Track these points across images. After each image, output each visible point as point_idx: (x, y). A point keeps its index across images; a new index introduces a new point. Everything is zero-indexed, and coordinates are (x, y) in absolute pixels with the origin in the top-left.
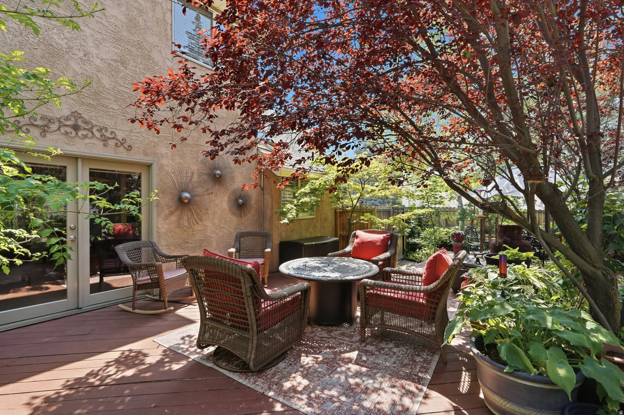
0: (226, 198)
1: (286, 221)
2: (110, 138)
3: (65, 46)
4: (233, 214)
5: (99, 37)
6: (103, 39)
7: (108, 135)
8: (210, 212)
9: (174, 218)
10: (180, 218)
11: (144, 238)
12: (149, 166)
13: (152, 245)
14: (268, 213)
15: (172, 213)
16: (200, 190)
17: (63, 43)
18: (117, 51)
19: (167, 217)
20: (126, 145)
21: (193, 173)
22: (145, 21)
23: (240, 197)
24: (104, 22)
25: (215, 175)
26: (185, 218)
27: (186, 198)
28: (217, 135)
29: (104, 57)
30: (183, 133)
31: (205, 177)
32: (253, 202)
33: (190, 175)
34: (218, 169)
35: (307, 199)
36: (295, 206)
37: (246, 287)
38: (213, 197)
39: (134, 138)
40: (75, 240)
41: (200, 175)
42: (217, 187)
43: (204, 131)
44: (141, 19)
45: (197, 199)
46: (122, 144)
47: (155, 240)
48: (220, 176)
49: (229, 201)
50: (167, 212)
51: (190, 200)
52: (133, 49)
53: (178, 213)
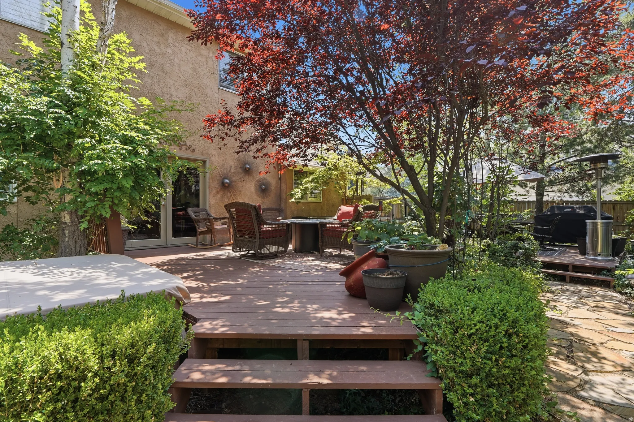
0: (253, 185)
1: (293, 200)
2: (183, 145)
3: (161, 93)
4: (258, 196)
5: (177, 84)
6: (180, 86)
7: (182, 143)
8: (242, 193)
9: (219, 196)
10: (223, 197)
11: (201, 206)
12: (205, 162)
13: (206, 211)
14: (284, 195)
15: (218, 193)
16: (235, 178)
17: (159, 91)
18: (187, 91)
19: (215, 195)
20: (192, 149)
21: (231, 167)
22: (202, 70)
23: (263, 184)
24: (180, 75)
25: (246, 168)
26: (226, 196)
27: (227, 183)
28: (242, 143)
29: (180, 96)
30: (225, 142)
31: (239, 170)
32: (273, 188)
33: (229, 167)
34: (247, 164)
35: (309, 185)
36: (301, 190)
37: (253, 214)
38: (244, 183)
39: (196, 144)
40: (165, 205)
41: (236, 167)
42: (247, 177)
43: (236, 140)
44: (200, 70)
45: (233, 184)
46: (189, 148)
47: (208, 208)
48: (249, 169)
49: (256, 186)
50: (215, 191)
51: (229, 184)
52: (196, 89)
53: (221, 193)
